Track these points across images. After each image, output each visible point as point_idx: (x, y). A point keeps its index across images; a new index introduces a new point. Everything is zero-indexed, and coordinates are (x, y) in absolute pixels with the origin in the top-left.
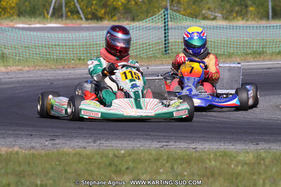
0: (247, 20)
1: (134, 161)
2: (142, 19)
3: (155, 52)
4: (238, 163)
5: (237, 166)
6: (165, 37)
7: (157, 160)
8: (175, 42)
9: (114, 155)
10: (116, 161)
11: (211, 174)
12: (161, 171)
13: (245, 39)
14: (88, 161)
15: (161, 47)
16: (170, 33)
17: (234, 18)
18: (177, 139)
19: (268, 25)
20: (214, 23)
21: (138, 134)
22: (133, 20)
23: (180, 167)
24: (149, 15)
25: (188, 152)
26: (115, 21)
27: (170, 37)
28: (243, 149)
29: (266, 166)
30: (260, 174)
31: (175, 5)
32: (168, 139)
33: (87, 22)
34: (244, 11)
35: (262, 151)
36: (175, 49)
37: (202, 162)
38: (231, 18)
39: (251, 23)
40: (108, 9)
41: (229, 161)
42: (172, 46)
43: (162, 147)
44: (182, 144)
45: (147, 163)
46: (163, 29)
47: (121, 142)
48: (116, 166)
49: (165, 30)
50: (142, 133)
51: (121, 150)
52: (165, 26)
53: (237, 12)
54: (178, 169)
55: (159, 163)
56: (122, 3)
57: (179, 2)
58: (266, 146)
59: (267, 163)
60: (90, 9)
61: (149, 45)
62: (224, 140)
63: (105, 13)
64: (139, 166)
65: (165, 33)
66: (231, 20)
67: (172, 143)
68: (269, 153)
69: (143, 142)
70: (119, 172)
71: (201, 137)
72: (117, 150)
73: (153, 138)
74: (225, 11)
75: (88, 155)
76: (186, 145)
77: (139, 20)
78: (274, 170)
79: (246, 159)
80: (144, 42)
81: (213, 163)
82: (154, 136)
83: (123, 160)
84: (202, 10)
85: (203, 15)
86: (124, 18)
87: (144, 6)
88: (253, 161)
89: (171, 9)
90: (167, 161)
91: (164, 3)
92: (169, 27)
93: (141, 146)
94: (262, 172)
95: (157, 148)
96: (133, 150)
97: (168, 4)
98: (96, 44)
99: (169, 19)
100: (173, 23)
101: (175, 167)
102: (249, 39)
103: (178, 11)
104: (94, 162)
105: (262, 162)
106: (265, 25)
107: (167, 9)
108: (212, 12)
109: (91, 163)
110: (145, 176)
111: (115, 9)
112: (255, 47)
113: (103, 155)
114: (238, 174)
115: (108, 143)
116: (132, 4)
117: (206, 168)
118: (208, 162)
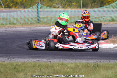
0: (72, 8)
1: (25, 67)
2: (28, 8)
3: (34, 21)
4: (68, 68)
5: (68, 69)
6: (38, 15)
7: (34, 66)
8: (42, 17)
9: (16, 64)
10: (17, 67)
11: (57, 73)
12: (36, 71)
13: (71, 16)
14: (5, 67)
15: (36, 19)
16: (40, 13)
17: (66, 8)
18: (43, 58)
19: (81, 10)
20: (58, 9)
21: (26, 56)
22: (25, 8)
23: (44, 70)
24: (31, 6)
25: (47, 63)
26: (17, 8)
27: (40, 15)
28: (70, 62)
29: (80, 69)
30: (77, 72)
31: (42, 2)
32: (39, 58)
33: (5, 9)
34: (71, 5)
35: (78, 63)
36: (42, 20)
37: (53, 67)
38: (65, 7)
39: (74, 10)
40: (14, 4)
41: (64, 67)
42: (41, 19)
43: (37, 61)
44: (45, 60)
45: (30, 68)
46: (37, 12)
47: (19, 59)
48: (17, 69)
49: (38, 12)
50: (28, 55)
51: (19, 62)
52: (38, 11)
53: (68, 5)
54: (43, 70)
55: (35, 68)
56: (20, 1)
57: (43, 1)
58: (80, 61)
59: (80, 68)
60: (6, 4)
61: (31, 19)
62: (62, 58)
63: (13, 5)
64: (27, 69)
65: (38, 14)
66: (65, 8)
67: (40, 59)
68: (81, 64)
69: (28, 59)
70: (18, 72)
71: (52, 57)
72: (18, 62)
73: (33, 57)
74: (62, 5)
75: (5, 64)
76: (46, 60)
77: (27, 8)
78: (83, 71)
79: (71, 66)
80: (29, 17)
81: (58, 68)
82: (33, 56)
83: (20, 67)
84: (53, 4)
85: (54, 6)
86: (21, 7)
87: (29, 2)
88: (74, 67)
89: (40, 4)
90: (39, 67)
91: (37, 1)
92: (40, 11)
93: (28, 60)
94: (78, 72)
95: (34, 61)
96: (24, 62)
97: (39, 2)
98: (9, 18)
99: (40, 8)
100: (41, 9)
101: (42, 69)
102: (73, 16)
103: (43, 4)
104: (8, 67)
105: (78, 67)
106: (79, 11)
107: (38, 4)
108: (57, 5)
109: (6, 68)
110: (29, 73)
111: (17, 3)
112: (75, 19)
113: (12, 65)
114: (68, 72)
115: (14, 60)
116: (24, 2)
117: (55, 70)
118: (55, 67)
